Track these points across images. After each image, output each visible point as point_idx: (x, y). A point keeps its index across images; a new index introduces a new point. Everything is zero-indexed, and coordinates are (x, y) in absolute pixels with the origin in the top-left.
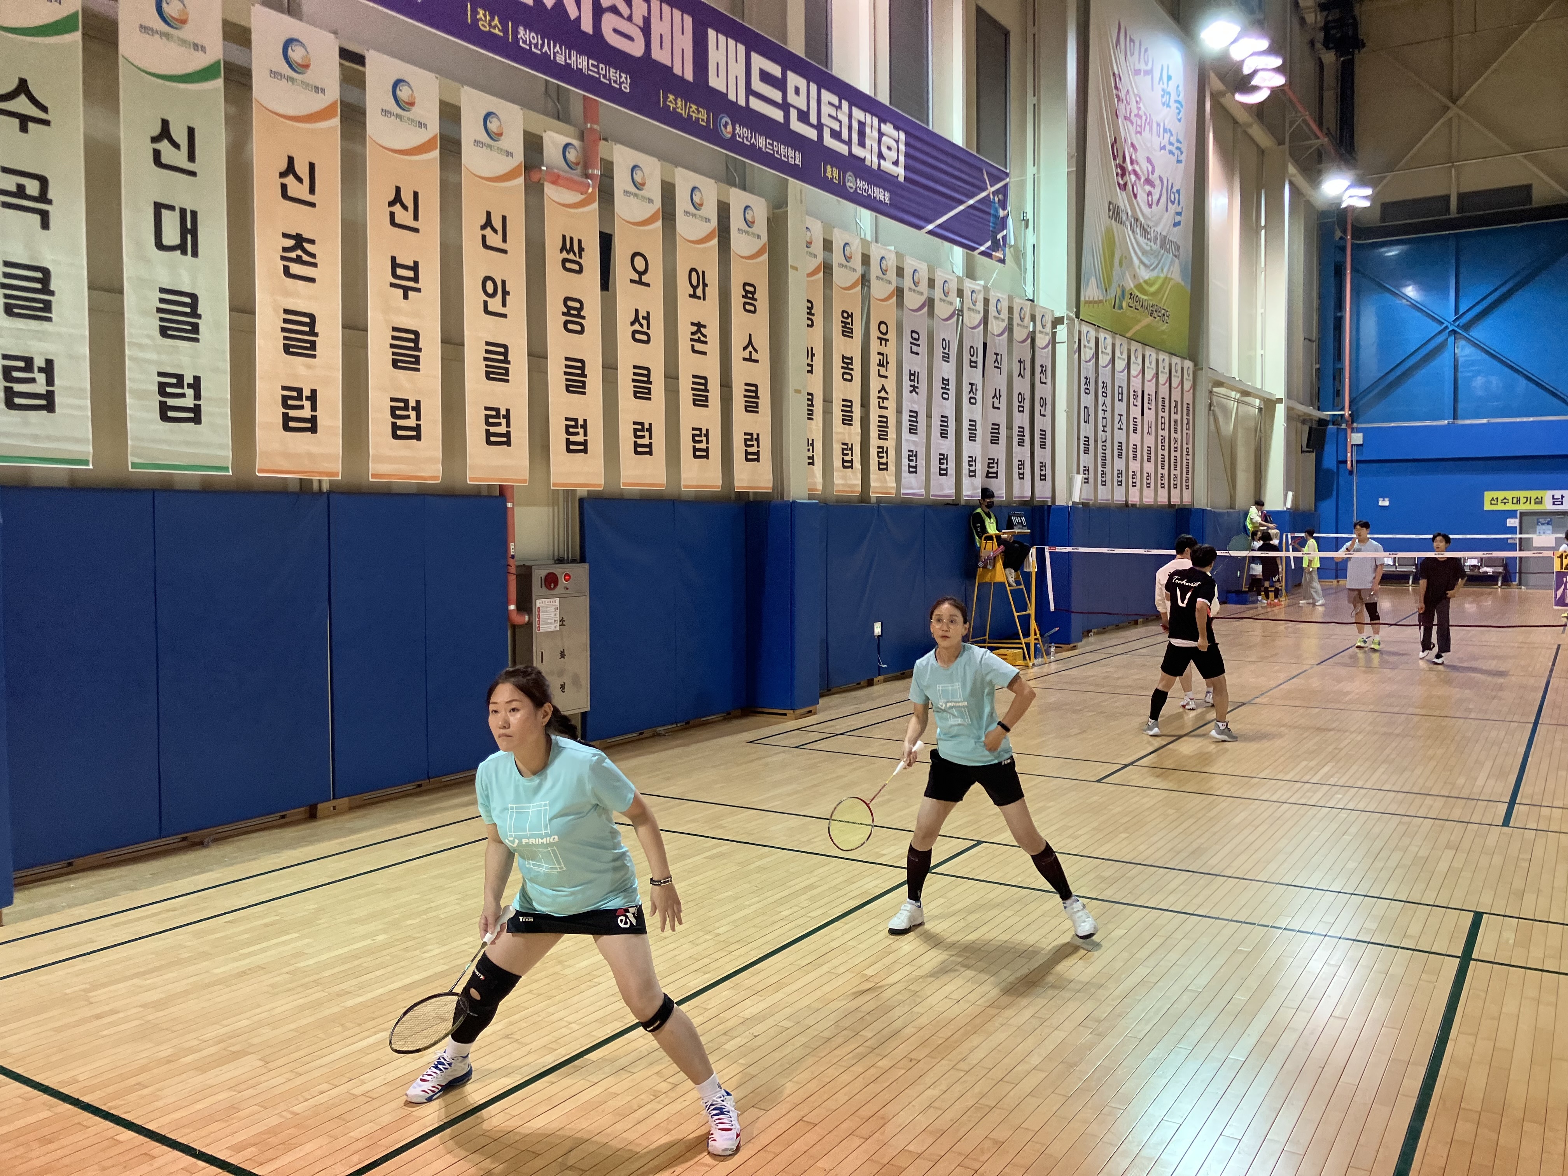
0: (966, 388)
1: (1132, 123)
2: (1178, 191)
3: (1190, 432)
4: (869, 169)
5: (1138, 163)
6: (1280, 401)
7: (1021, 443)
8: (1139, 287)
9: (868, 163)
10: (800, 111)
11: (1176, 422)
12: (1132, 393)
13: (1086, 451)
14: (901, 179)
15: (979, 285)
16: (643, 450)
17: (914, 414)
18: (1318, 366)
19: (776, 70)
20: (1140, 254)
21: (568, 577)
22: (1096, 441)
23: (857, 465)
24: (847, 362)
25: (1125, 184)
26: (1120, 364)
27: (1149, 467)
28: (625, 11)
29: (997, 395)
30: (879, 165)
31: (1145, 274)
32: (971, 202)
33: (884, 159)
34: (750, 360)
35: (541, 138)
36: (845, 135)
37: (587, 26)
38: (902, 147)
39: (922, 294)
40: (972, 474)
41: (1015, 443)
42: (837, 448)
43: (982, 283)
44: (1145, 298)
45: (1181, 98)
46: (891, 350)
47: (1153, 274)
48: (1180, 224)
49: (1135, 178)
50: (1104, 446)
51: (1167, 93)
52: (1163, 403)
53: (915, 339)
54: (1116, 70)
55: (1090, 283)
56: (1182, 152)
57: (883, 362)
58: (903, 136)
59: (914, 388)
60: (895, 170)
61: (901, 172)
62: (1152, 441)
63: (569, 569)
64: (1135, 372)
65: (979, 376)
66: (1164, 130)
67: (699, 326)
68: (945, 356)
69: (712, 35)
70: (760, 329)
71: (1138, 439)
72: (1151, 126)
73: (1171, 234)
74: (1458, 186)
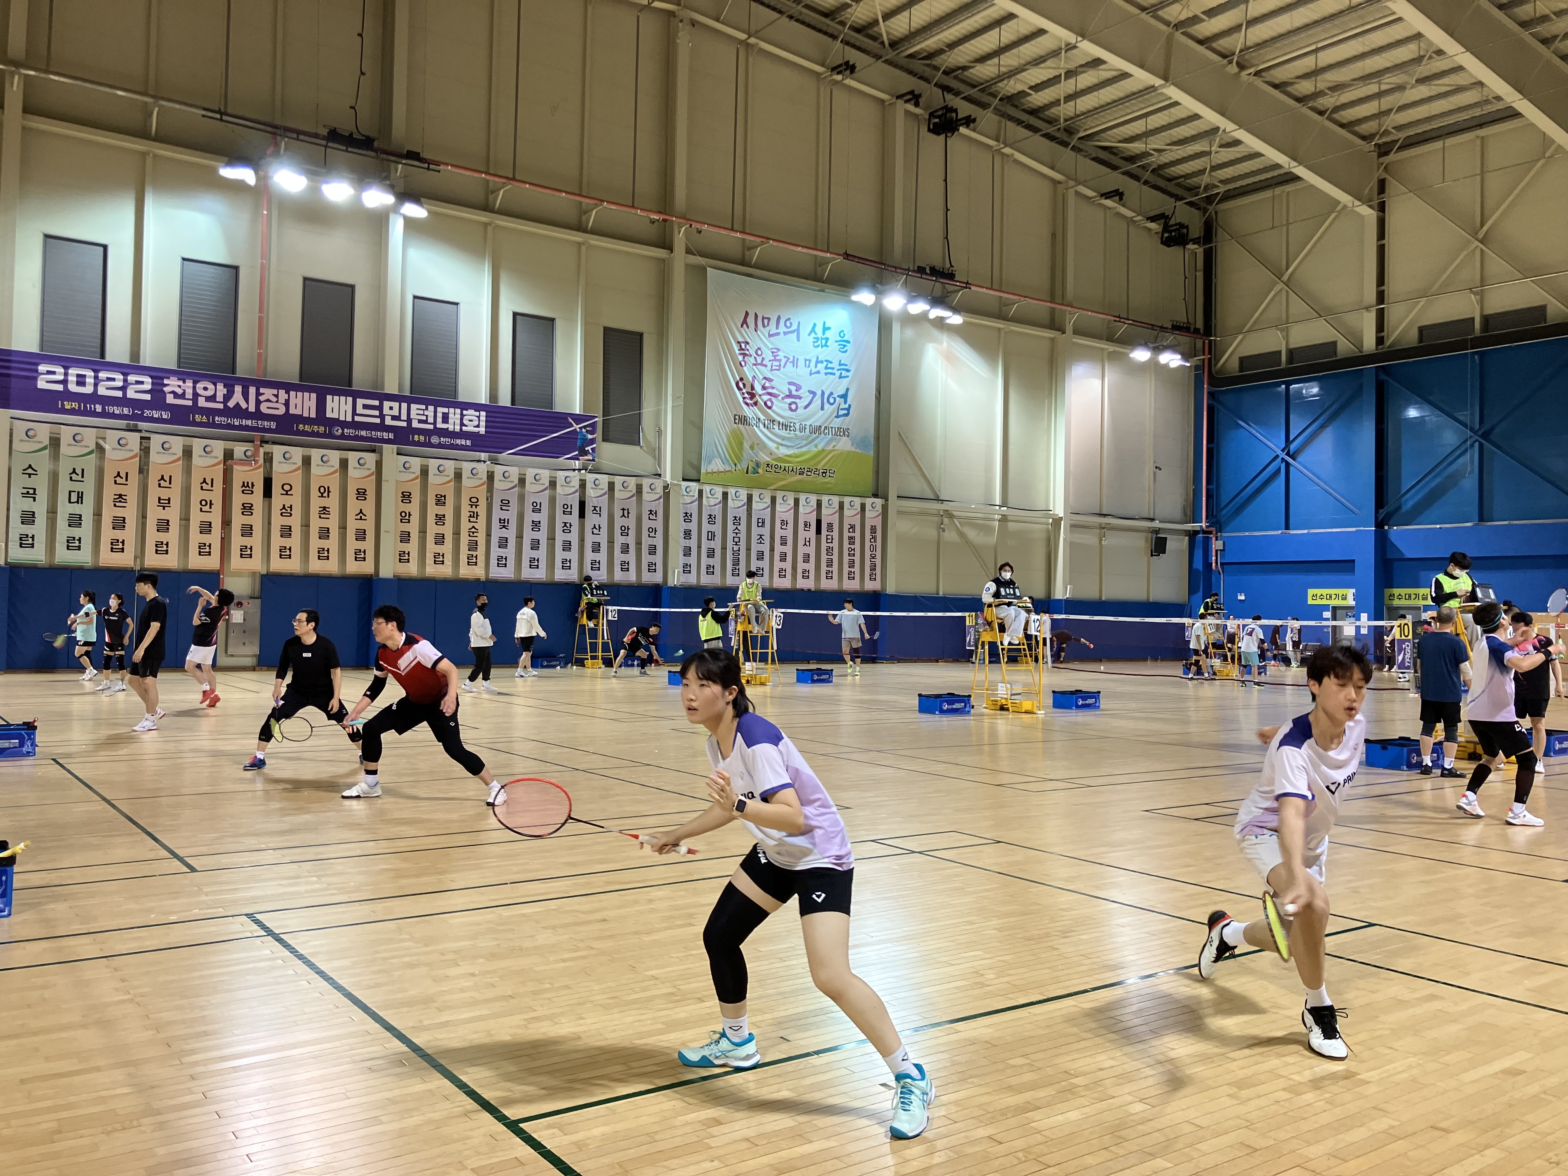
0: (560, 525)
1: (766, 366)
2: (842, 396)
3: (877, 544)
4: (452, 432)
5: (774, 388)
7: (625, 552)
8: (779, 459)
9: (451, 429)
10: (393, 416)
12: (778, 522)
13: (711, 556)
14: (482, 433)
16: (285, 557)
17: (504, 539)
18: (1193, 487)
19: (376, 403)
20: (779, 441)
21: (248, 603)
22: (724, 550)
23: (448, 563)
24: (441, 517)
25: (756, 402)
26: (760, 506)
27: (807, 566)
29: (596, 528)
30: (461, 429)
31: (787, 452)
32: (556, 435)
33: (467, 426)
34: (361, 519)
35: (233, 450)
36: (431, 420)
37: (252, 409)
38: (483, 418)
39: (512, 482)
40: (566, 568)
41: (617, 552)
42: (431, 555)
44: (789, 465)
46: (482, 510)
47: (800, 450)
48: (847, 415)
49: (769, 397)
50: (736, 553)
51: (822, 339)
52: (830, 526)
53: (505, 503)
54: (741, 340)
55: (713, 462)
56: (848, 371)
57: (474, 515)
58: (483, 414)
59: (504, 527)
60: (476, 430)
61: (482, 430)
62: (811, 551)
63: (251, 601)
64: (784, 509)
65: (574, 518)
66: (817, 362)
67: (324, 508)
68: (537, 510)
69: (329, 397)
70: (369, 507)
71: (788, 549)
72: (795, 363)
73: (831, 423)
74: (1287, 343)
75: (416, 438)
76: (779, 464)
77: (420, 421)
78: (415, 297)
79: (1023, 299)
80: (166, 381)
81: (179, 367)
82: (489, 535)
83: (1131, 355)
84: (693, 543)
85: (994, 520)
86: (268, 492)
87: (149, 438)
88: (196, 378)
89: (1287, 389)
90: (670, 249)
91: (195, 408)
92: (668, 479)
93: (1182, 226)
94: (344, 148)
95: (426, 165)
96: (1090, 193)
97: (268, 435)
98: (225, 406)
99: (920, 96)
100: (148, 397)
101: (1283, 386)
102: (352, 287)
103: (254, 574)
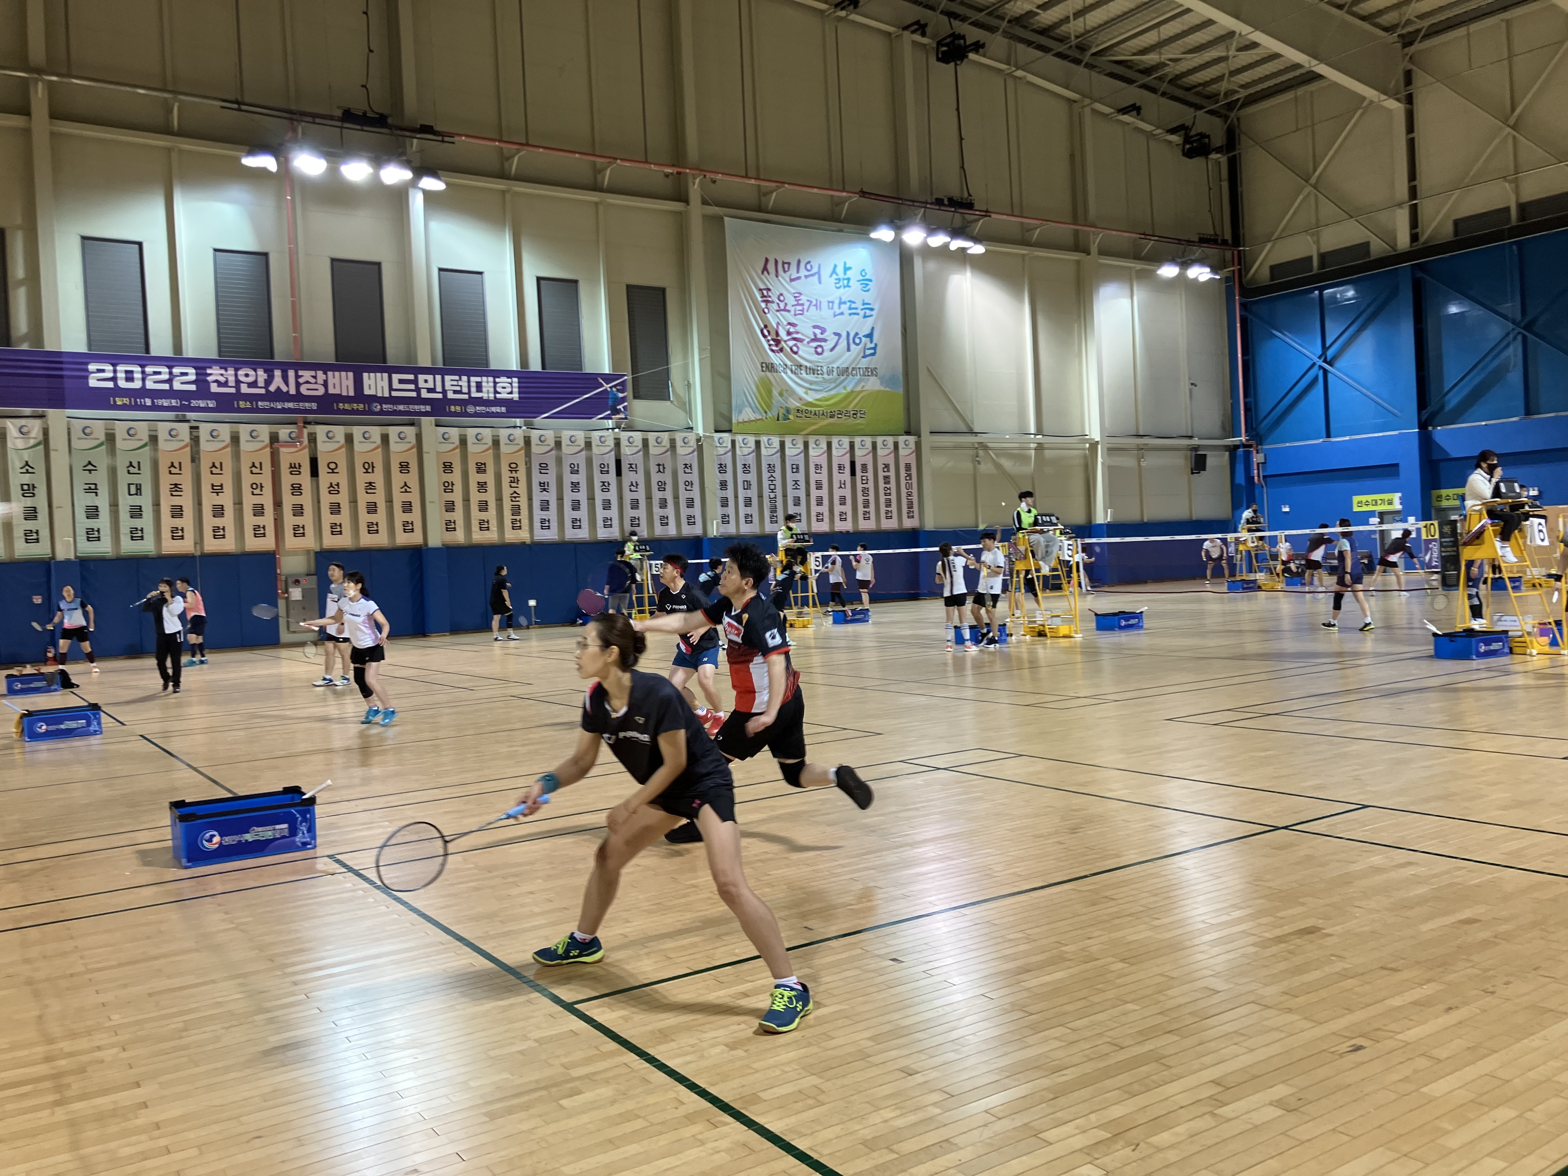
0: (598, 485)
1: (789, 311)
2: (868, 335)
3: (913, 481)
4: (486, 400)
5: (798, 333)
7: (663, 507)
8: (808, 404)
10: (429, 389)
11: (886, 477)
12: (812, 466)
13: (748, 506)
14: (516, 399)
16: (337, 533)
17: (545, 502)
18: (1231, 401)
19: (411, 377)
20: (806, 385)
22: (761, 498)
23: (494, 528)
24: (482, 484)
25: (782, 349)
26: (793, 452)
27: (844, 508)
29: (633, 485)
30: (495, 397)
31: (816, 396)
32: (588, 395)
33: (500, 393)
34: (406, 491)
35: (278, 433)
36: (465, 390)
37: (293, 391)
38: (516, 385)
39: (549, 445)
40: (608, 526)
41: (656, 508)
42: (476, 523)
44: (819, 409)
46: (522, 475)
47: (828, 393)
48: (873, 354)
49: (794, 342)
50: (773, 500)
51: (844, 279)
52: (864, 467)
53: (543, 467)
54: (762, 287)
55: (744, 412)
56: (872, 309)
57: (514, 481)
58: (515, 380)
59: (545, 490)
60: (510, 396)
61: (515, 396)
62: (847, 492)
63: (307, 578)
64: (817, 453)
65: (612, 477)
66: (841, 303)
67: (370, 483)
68: (575, 471)
69: (365, 375)
70: (412, 479)
71: (824, 493)
72: (818, 306)
73: (857, 364)
74: (1318, 249)
75: (453, 408)
76: (809, 409)
77: (455, 392)
78: (440, 270)
79: (1044, 223)
80: (209, 371)
81: (220, 356)
82: (530, 499)
83: (1160, 272)
84: (729, 493)
85: (1030, 449)
86: (314, 472)
87: (197, 428)
88: (237, 366)
89: (1321, 294)
90: (686, 201)
91: (239, 396)
92: (701, 432)
93: (1202, 136)
94: (359, 127)
95: (440, 138)
96: (1107, 110)
97: (311, 417)
98: (268, 391)
99: (926, 25)
100: (193, 387)
101: (1317, 292)
102: (378, 264)
103: (308, 552)
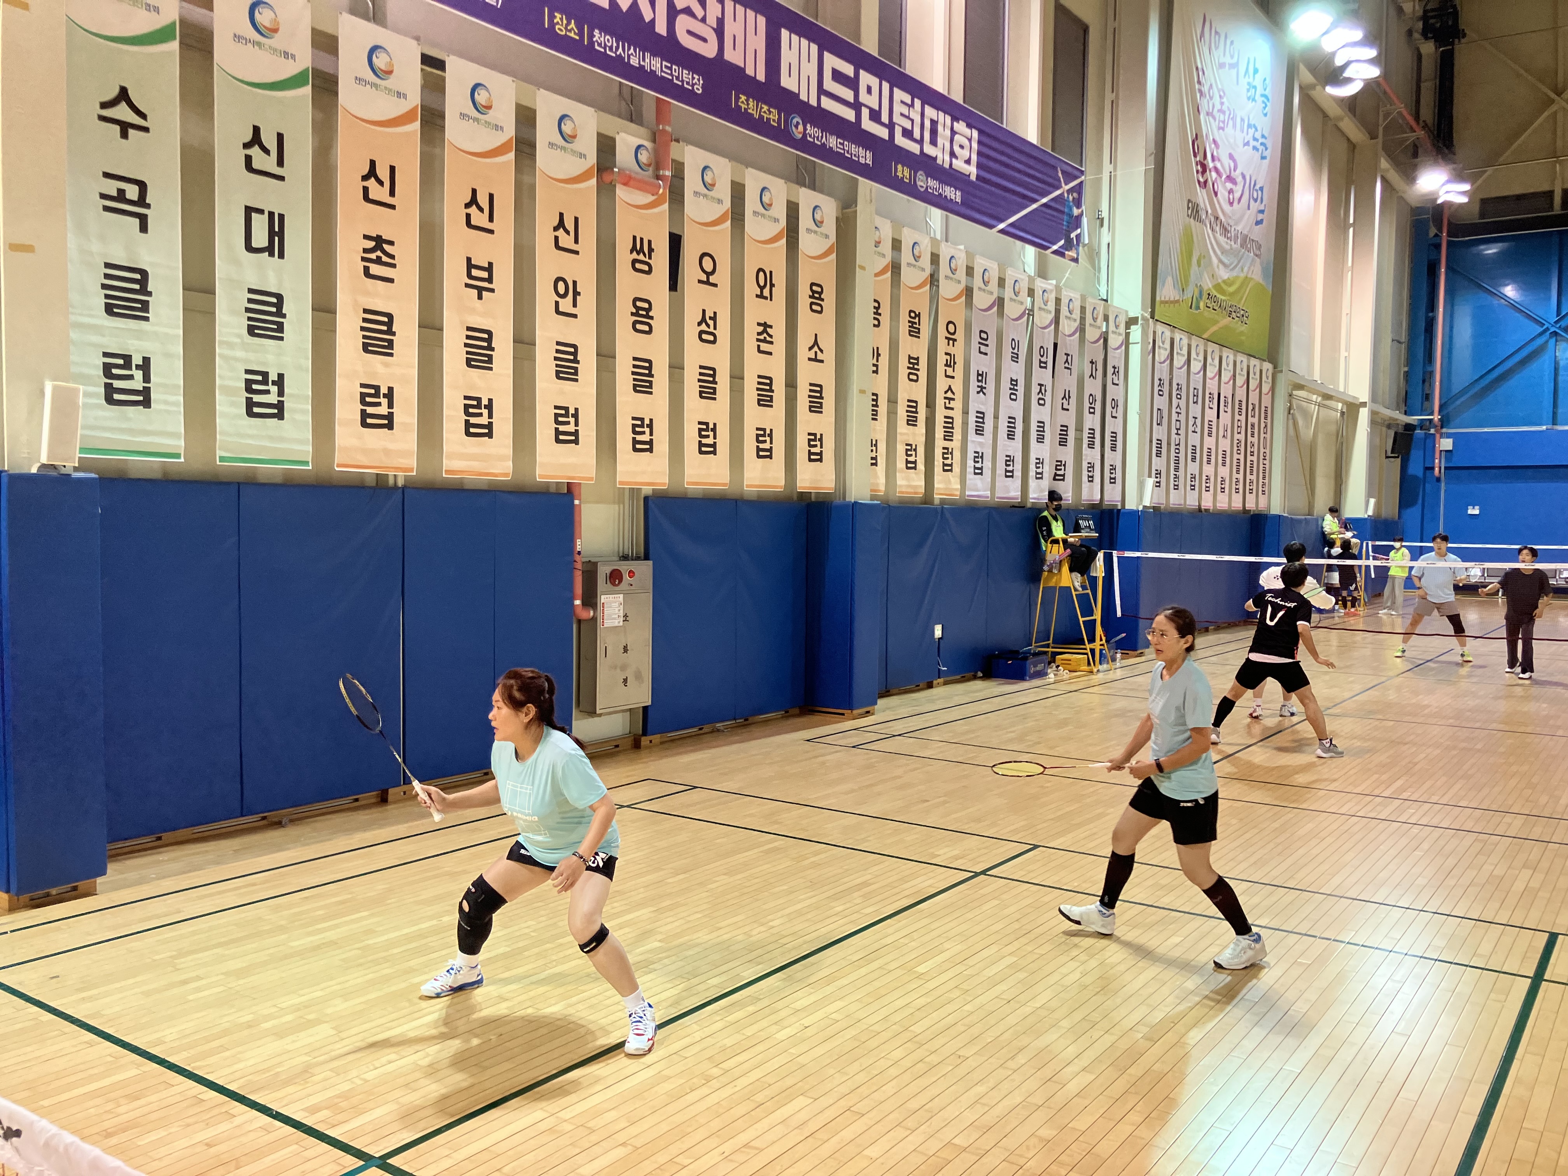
0: (1035, 389)
1: (1214, 119)
2: (1261, 189)
3: (1268, 436)
4: (941, 168)
5: (1219, 160)
6: (1364, 404)
7: (1091, 445)
8: (1218, 287)
9: (939, 161)
10: (871, 110)
11: (1253, 425)
12: (1207, 395)
13: (1159, 454)
14: (973, 178)
15: (1051, 284)
16: (707, 449)
17: (981, 415)
18: (1406, 369)
19: (848, 69)
20: (1219, 253)
21: (631, 574)
22: (1169, 444)
23: (921, 466)
24: (913, 362)
25: (1206, 182)
26: (1196, 366)
27: (1224, 472)
28: (699, 11)
29: (1066, 397)
30: (951, 165)
31: (1224, 274)
32: (1044, 200)
33: (957, 158)
34: (816, 360)
35: (613, 140)
36: (917, 134)
37: (661, 28)
38: (975, 145)
39: (992, 293)
40: (1039, 476)
41: (1085, 446)
42: (901, 449)
43: (1054, 282)
44: (1223, 298)
45: (1267, 93)
46: (959, 350)
47: (1232, 274)
48: (1261, 222)
49: (1216, 175)
50: (1177, 449)
51: (1253, 87)
52: (1240, 406)
53: (984, 339)
54: (1199, 63)
55: (1166, 282)
56: (1266, 149)
57: (951, 362)
58: (975, 134)
59: (982, 389)
60: (968, 169)
61: (972, 170)
62: (1228, 445)
63: (633, 566)
64: (1212, 373)
65: (1048, 376)
66: (1249, 126)
67: (765, 326)
68: (1015, 356)
69: (784, 35)
70: (826, 329)
71: (1213, 443)
72: (1234, 121)
73: (1253, 232)
74: (1563, 182)
75: (902, 172)
76: (1218, 296)
82: (965, 406)
86: (676, 275)
87: (440, 65)
89: (1561, 242)
101: (1556, 238)
